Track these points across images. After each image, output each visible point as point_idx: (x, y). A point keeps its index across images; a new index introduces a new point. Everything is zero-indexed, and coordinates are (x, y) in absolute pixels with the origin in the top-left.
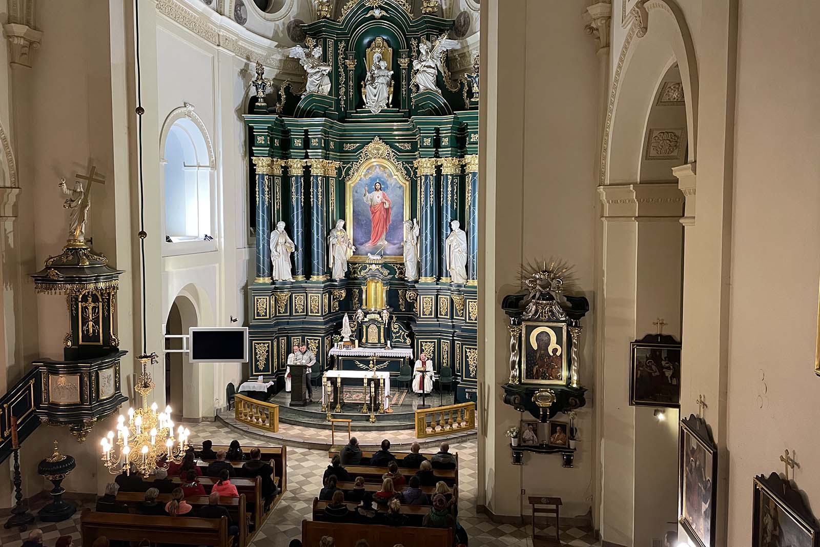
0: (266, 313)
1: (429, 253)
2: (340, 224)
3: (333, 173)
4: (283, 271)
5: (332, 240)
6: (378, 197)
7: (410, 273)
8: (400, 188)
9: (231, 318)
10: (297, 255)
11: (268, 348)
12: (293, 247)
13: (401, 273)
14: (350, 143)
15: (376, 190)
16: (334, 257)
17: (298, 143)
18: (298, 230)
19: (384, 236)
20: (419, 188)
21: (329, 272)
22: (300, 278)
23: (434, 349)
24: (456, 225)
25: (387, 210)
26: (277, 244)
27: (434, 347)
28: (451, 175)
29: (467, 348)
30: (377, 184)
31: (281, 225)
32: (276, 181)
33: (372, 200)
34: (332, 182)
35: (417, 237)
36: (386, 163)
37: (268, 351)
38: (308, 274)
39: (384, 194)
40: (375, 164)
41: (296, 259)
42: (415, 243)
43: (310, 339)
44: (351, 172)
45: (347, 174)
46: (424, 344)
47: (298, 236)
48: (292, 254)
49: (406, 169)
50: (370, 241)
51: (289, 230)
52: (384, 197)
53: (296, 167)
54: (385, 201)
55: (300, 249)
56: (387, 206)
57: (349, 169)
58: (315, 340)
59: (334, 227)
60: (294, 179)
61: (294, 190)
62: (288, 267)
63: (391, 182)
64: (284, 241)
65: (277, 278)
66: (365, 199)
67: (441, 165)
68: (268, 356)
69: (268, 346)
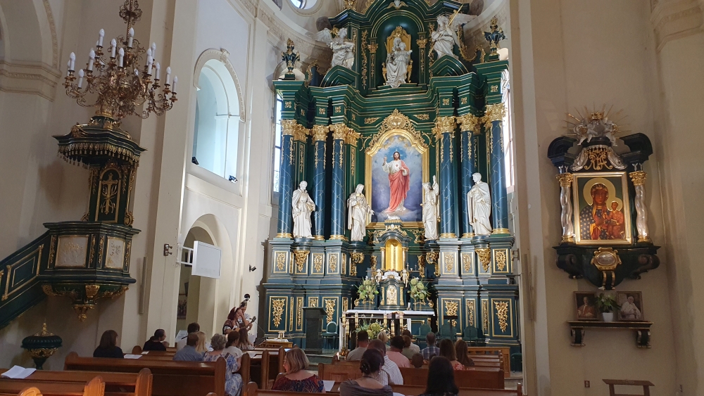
0: (284, 267)
1: (449, 209)
2: (360, 188)
3: (354, 143)
4: (303, 229)
5: (352, 203)
6: (397, 166)
7: (430, 233)
8: (418, 156)
9: (250, 267)
10: (318, 215)
11: (285, 303)
12: (314, 206)
13: (420, 238)
14: (371, 117)
15: (395, 159)
16: (353, 219)
17: (322, 111)
18: (319, 192)
19: (402, 203)
20: (437, 152)
21: (347, 233)
22: (319, 237)
23: (458, 309)
24: (477, 177)
25: (406, 178)
26: (298, 202)
27: (458, 306)
28: (470, 132)
29: (496, 301)
30: (396, 154)
31: (304, 184)
32: (301, 147)
33: (390, 169)
34: (353, 150)
35: (437, 197)
36: (404, 133)
37: (284, 308)
38: (327, 234)
39: (402, 163)
40: (395, 134)
41: (316, 218)
42: (435, 201)
43: (327, 299)
44: (371, 144)
45: (367, 145)
46: (447, 303)
47: (318, 197)
48: (313, 213)
49: (424, 137)
50: (389, 208)
51: (310, 191)
52: (403, 165)
53: (320, 133)
54: (403, 169)
55: (320, 210)
56: (405, 174)
57: (369, 140)
58: (332, 299)
59: (354, 191)
60: (317, 144)
61: (316, 154)
62: (308, 225)
63: (410, 151)
64: (305, 199)
65: (297, 234)
66: (384, 168)
67: (461, 124)
68: (284, 312)
69: (285, 302)
